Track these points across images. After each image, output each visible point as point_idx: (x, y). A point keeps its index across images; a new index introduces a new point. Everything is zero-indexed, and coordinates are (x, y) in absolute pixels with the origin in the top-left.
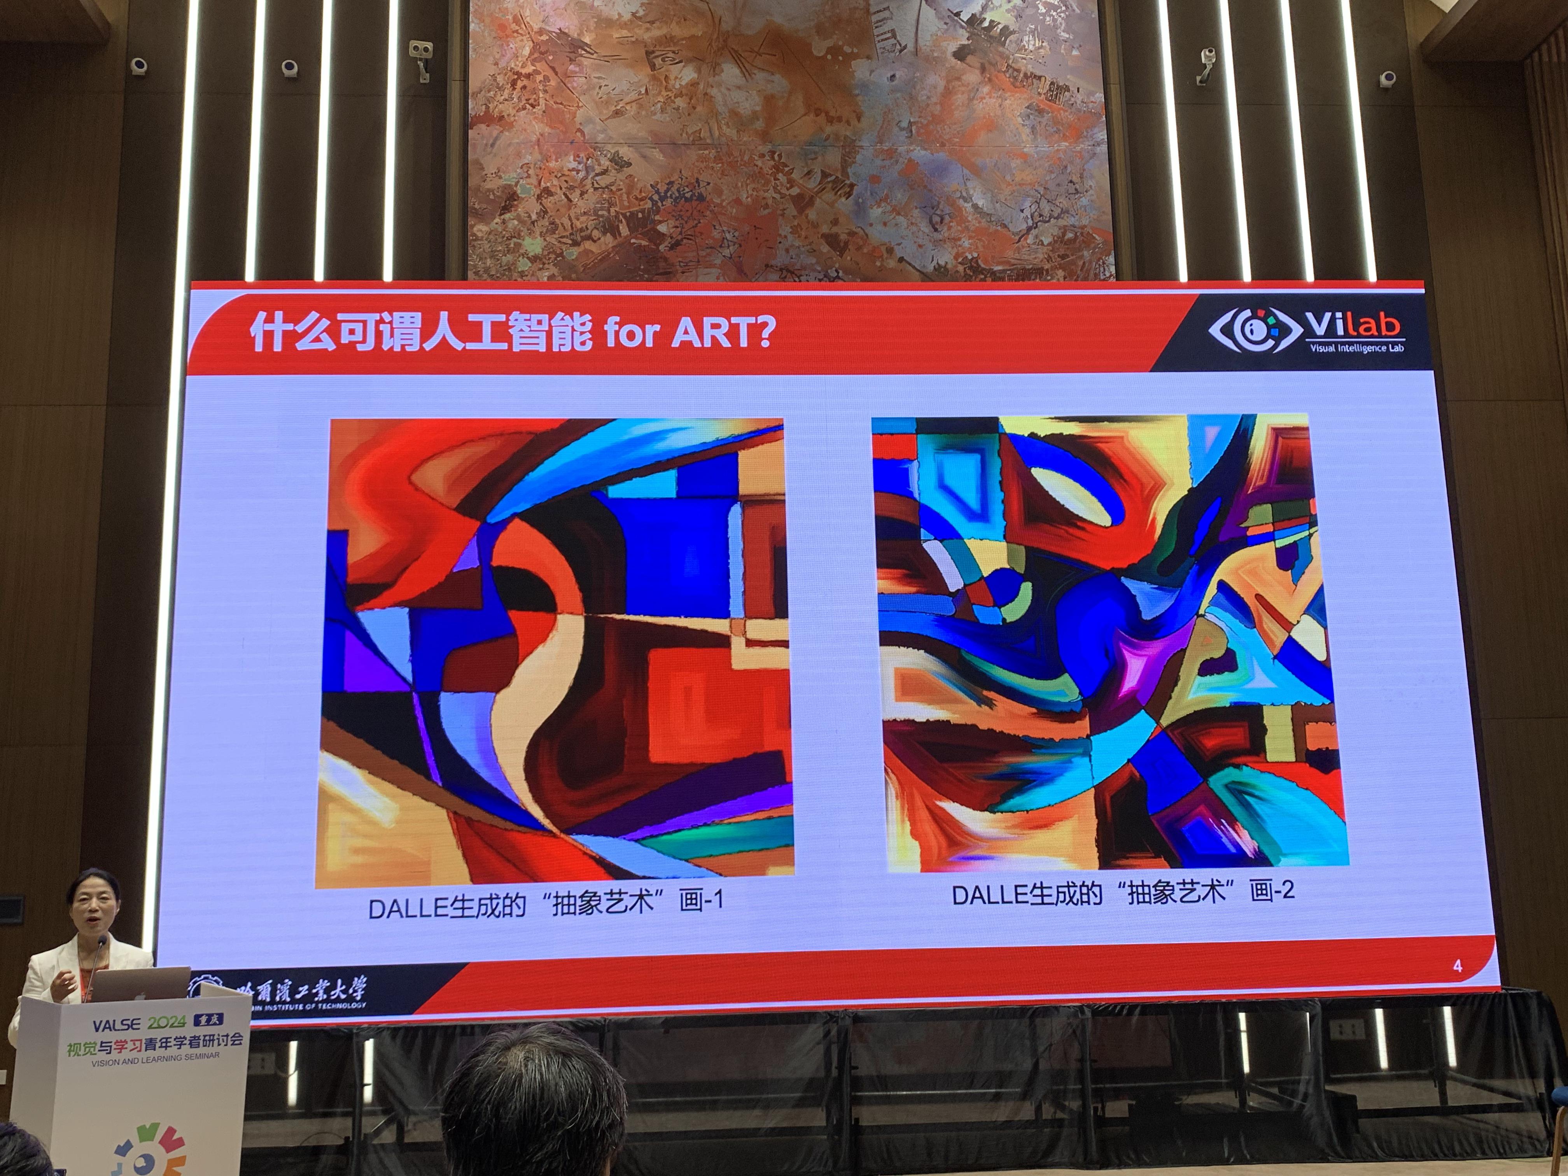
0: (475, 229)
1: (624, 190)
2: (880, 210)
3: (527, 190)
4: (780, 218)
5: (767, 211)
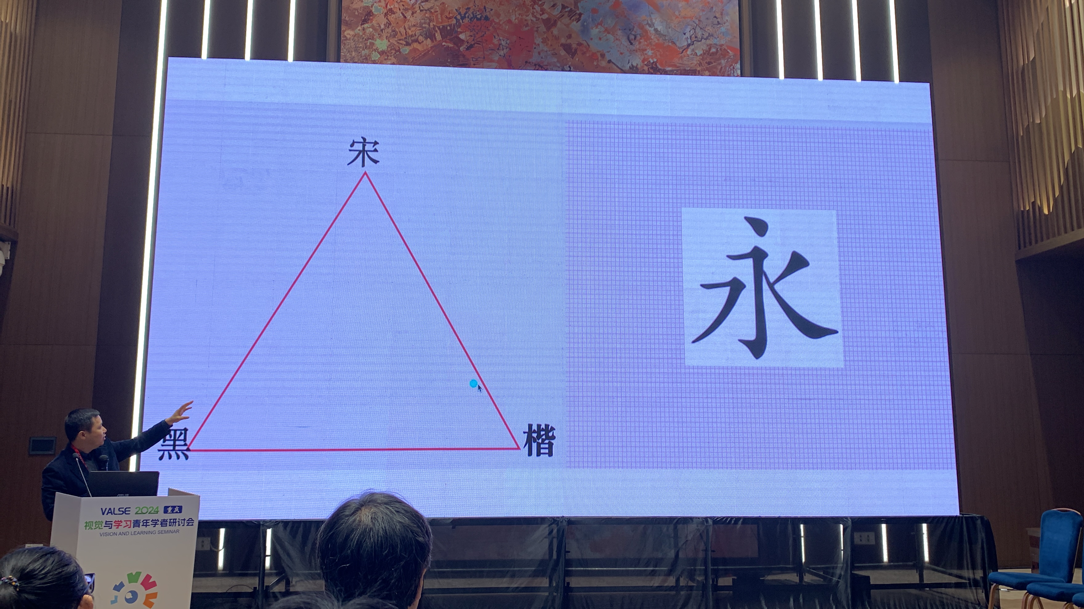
0: (345, 33)
1: (439, 12)
2: (597, 30)
3: (378, 10)
4: (536, 33)
5: (527, 29)
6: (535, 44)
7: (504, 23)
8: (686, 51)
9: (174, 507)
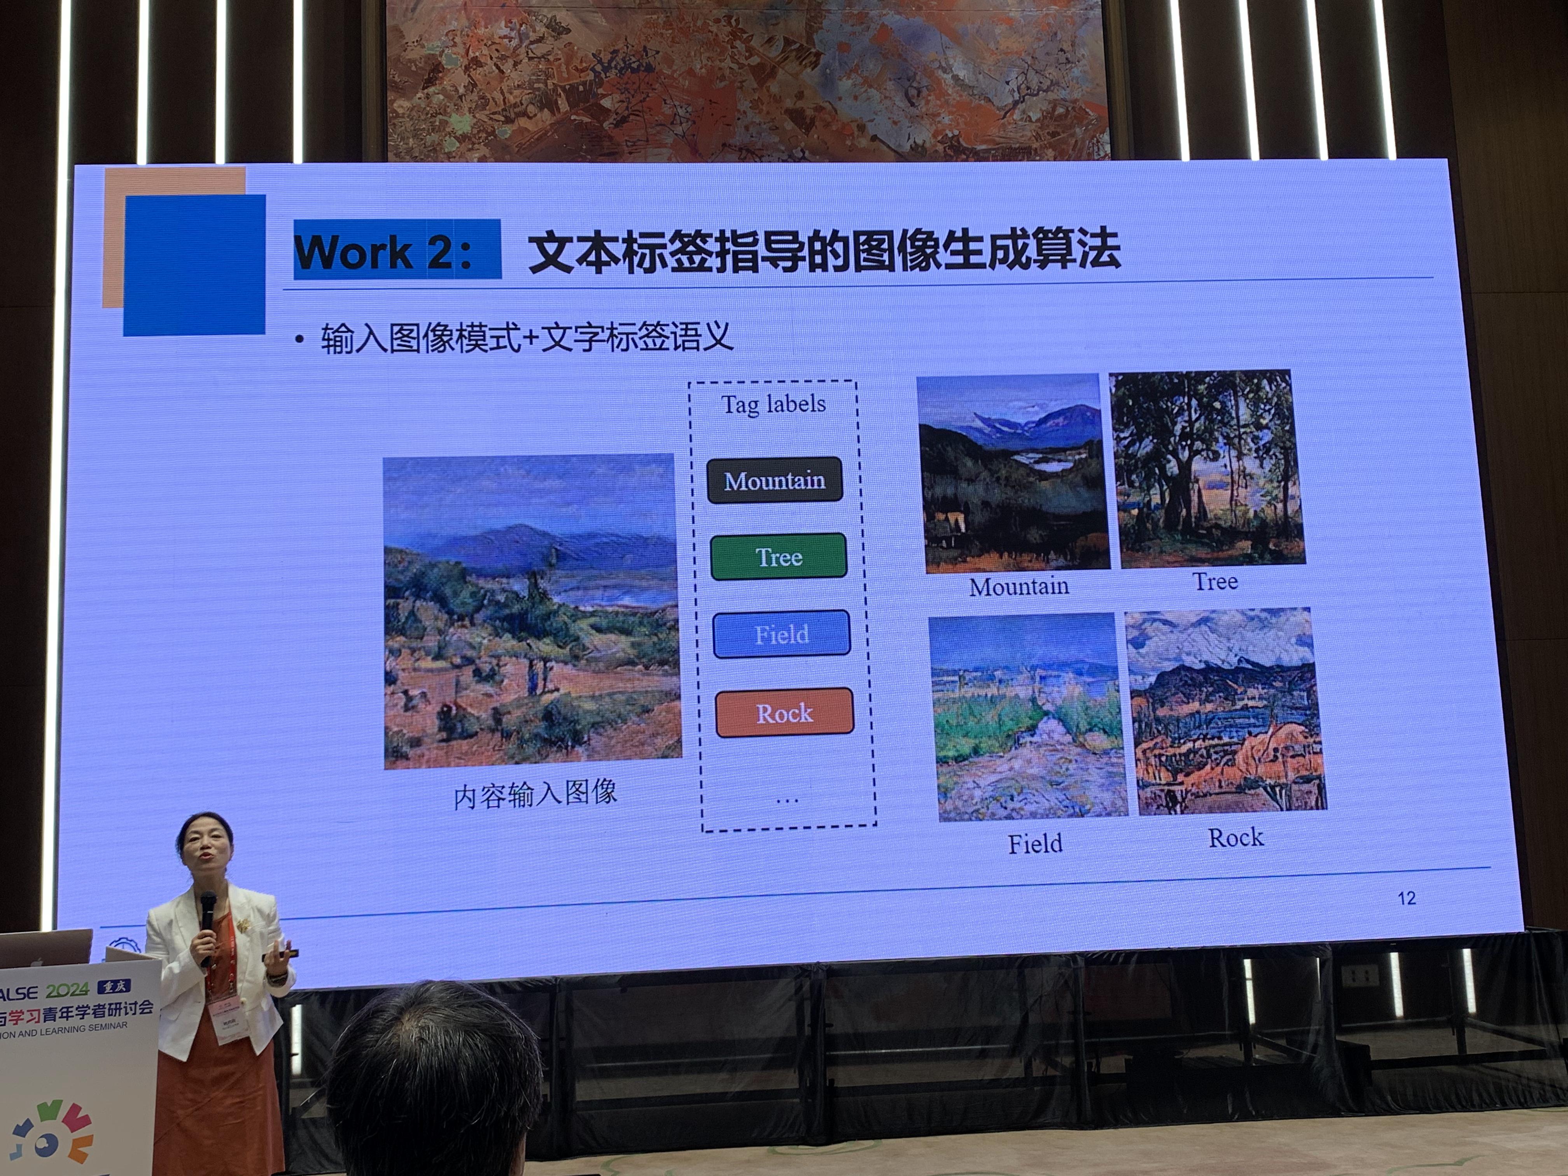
0: (395, 105)
1: (562, 60)
2: (850, 81)
3: (453, 60)
4: (739, 91)
5: (723, 84)
6: (739, 111)
7: (680, 75)
8: (1012, 115)
9: (115, 982)
